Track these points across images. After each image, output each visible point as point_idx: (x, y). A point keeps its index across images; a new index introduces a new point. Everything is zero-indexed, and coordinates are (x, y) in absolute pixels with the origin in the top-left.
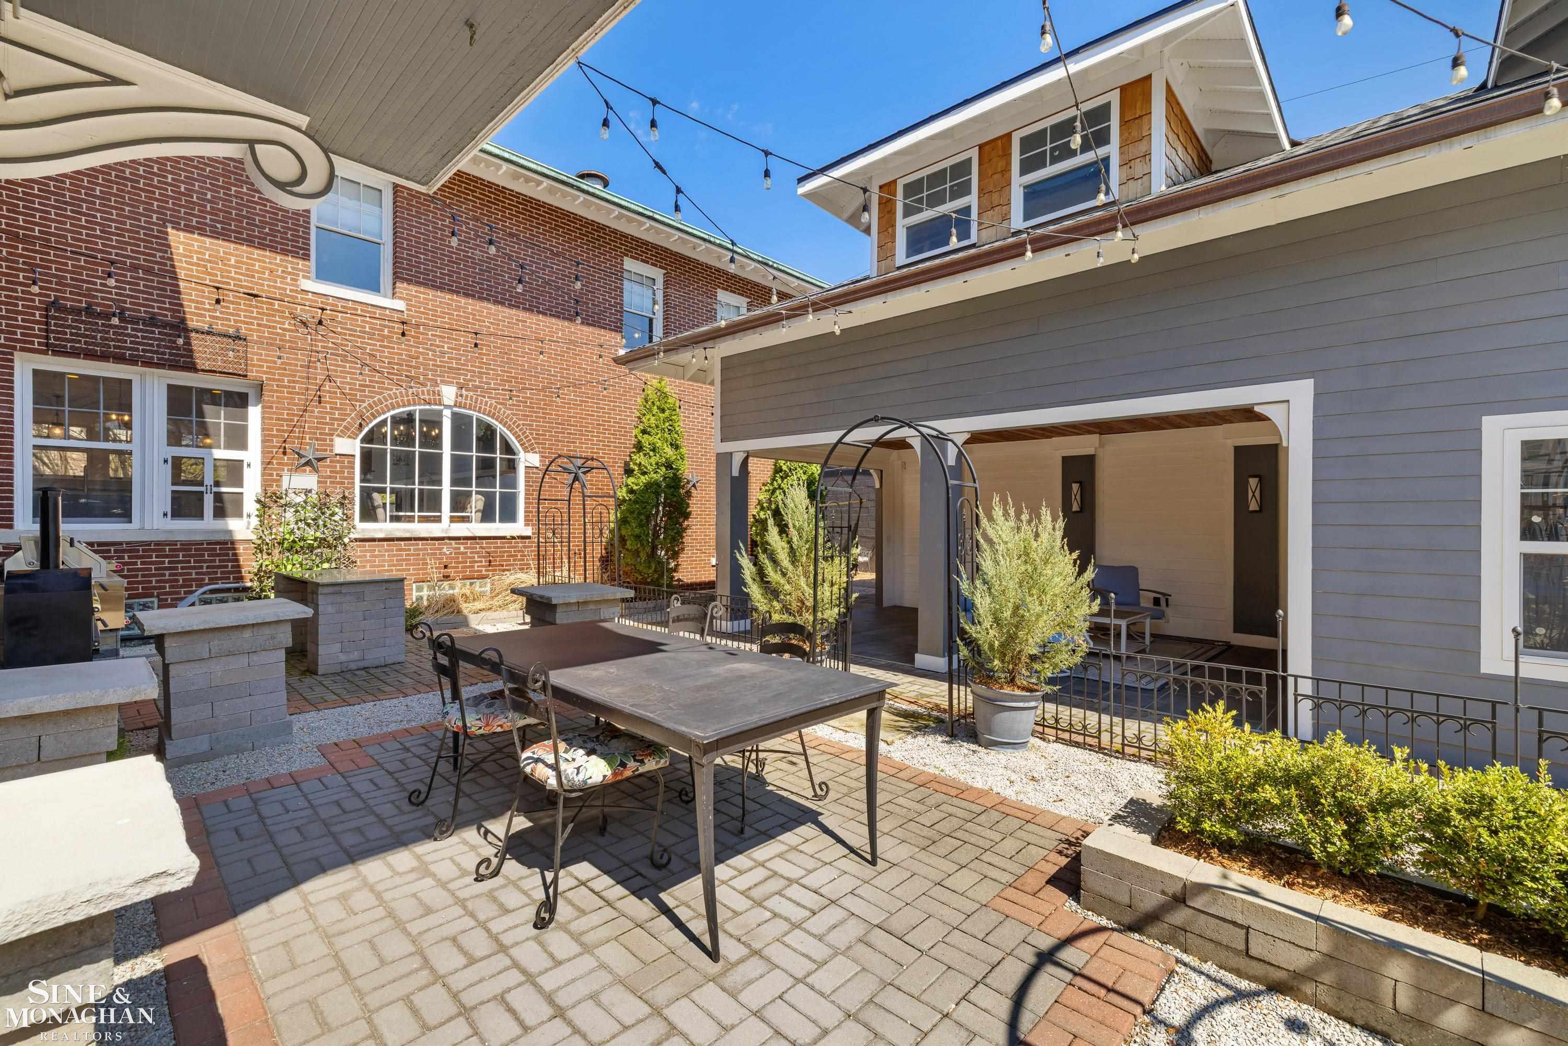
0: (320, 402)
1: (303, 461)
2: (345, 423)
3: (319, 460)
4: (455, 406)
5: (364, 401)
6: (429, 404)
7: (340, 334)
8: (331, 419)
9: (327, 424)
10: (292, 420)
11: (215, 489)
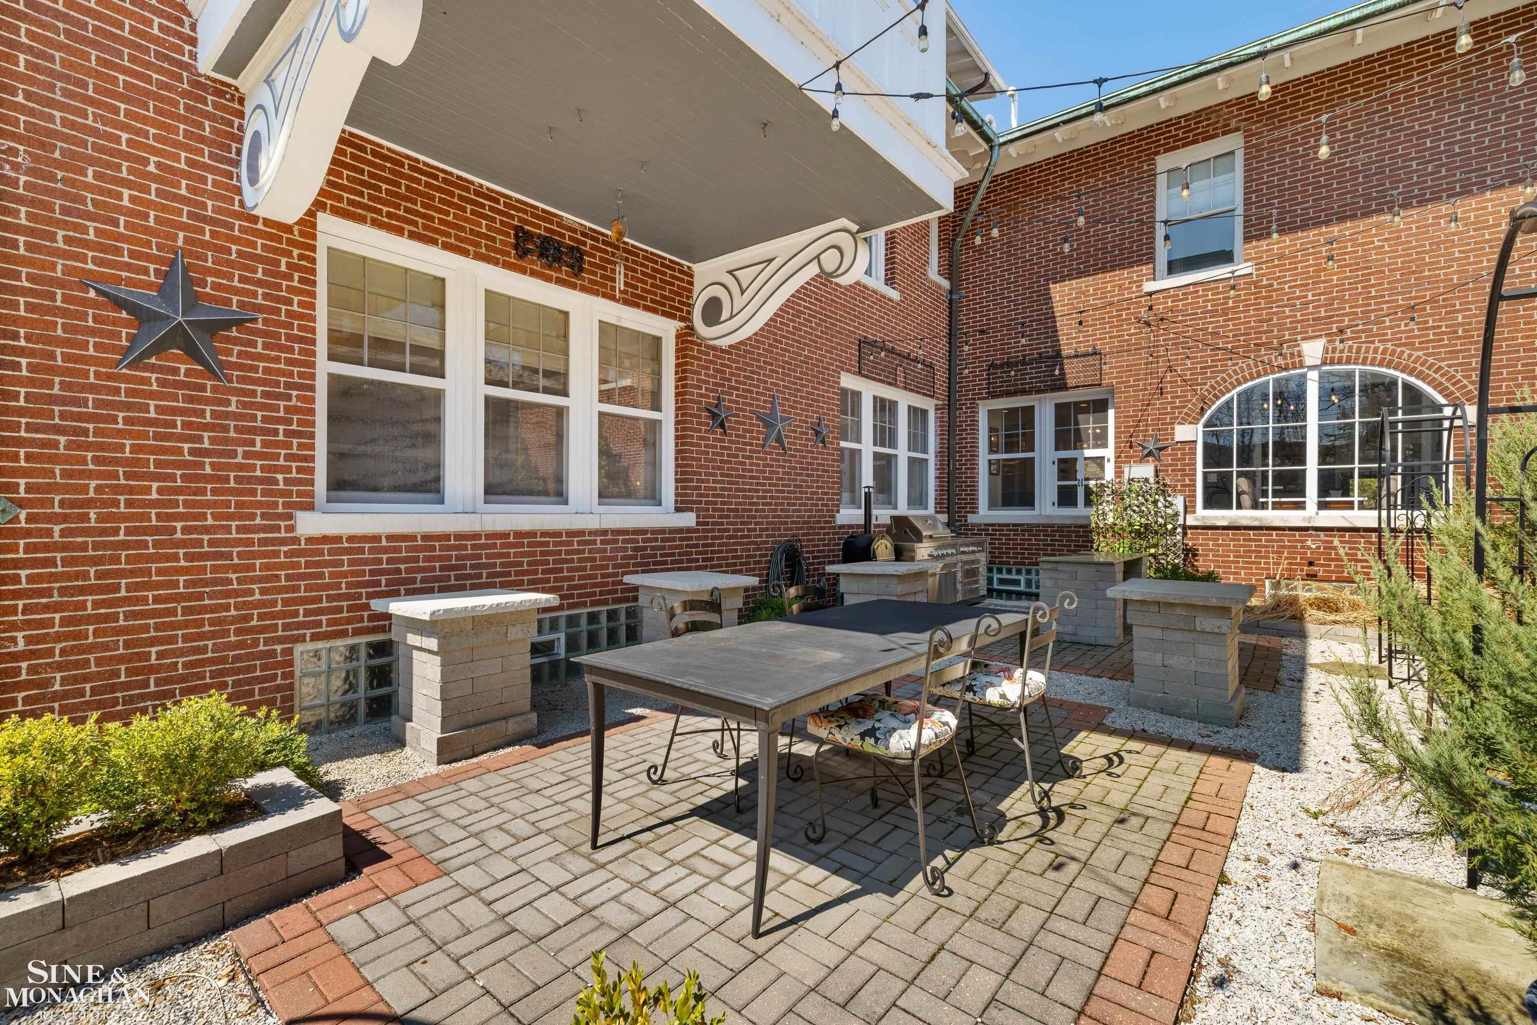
0: (1162, 394)
1: (1146, 452)
2: (1185, 410)
3: (1161, 449)
4: (1324, 363)
5: (1205, 384)
6: (1286, 369)
7: (1181, 321)
8: (1172, 408)
9: (1168, 413)
10: (1137, 416)
11: (1085, 483)
